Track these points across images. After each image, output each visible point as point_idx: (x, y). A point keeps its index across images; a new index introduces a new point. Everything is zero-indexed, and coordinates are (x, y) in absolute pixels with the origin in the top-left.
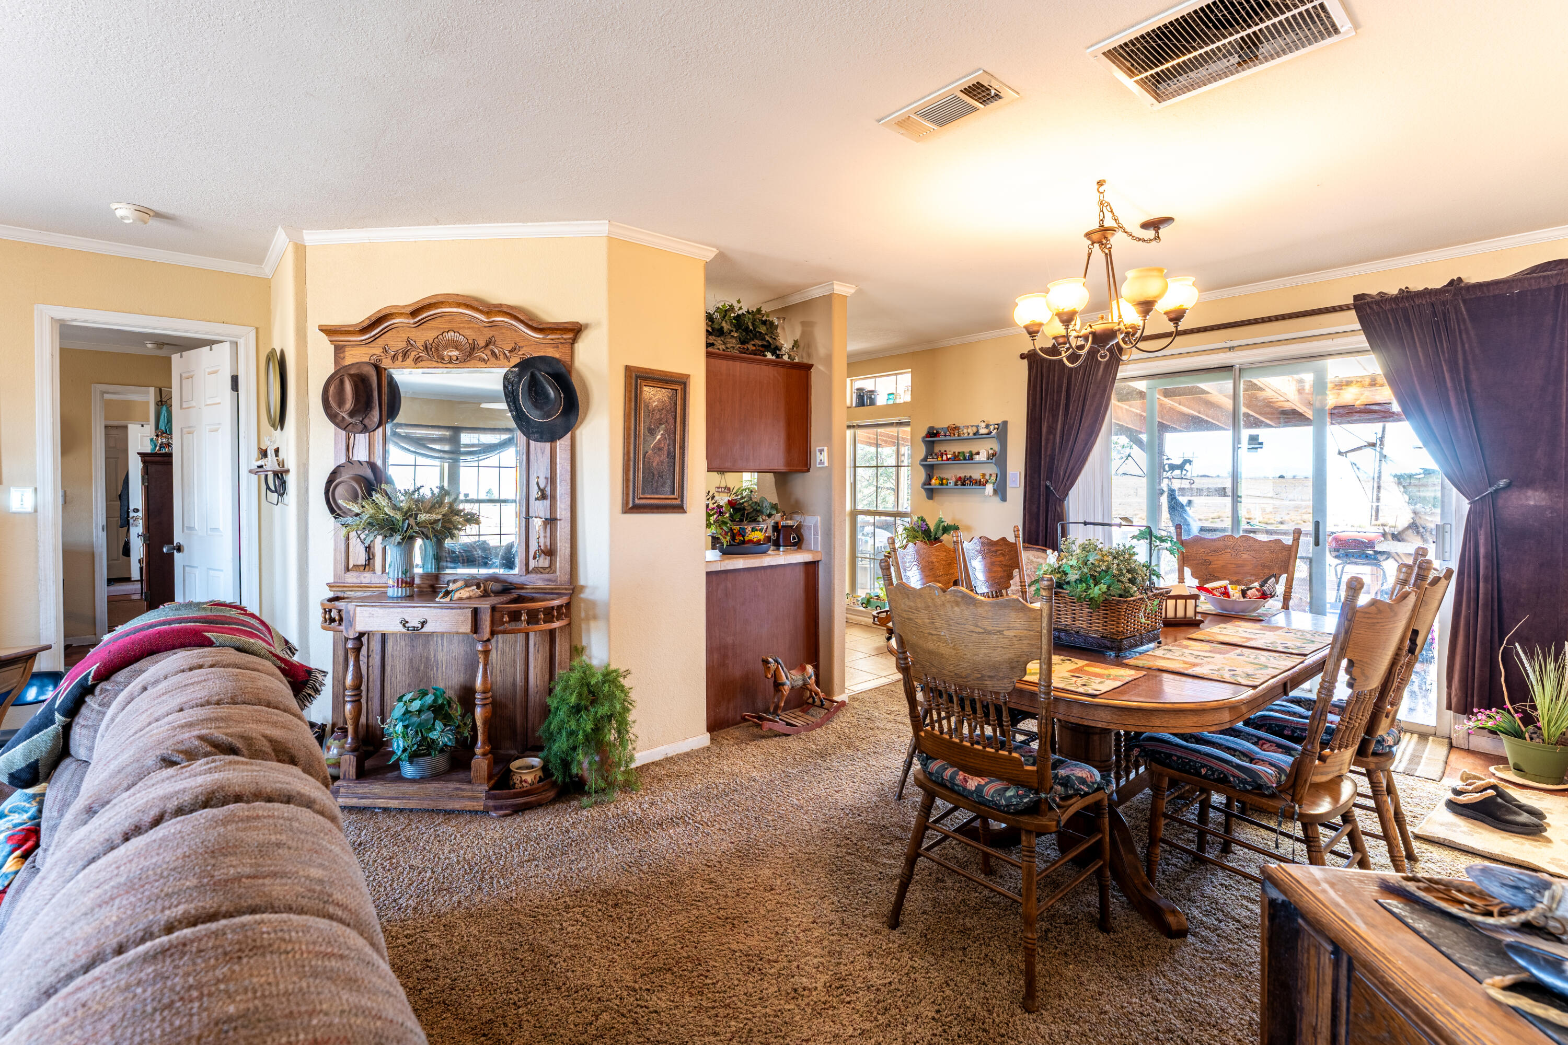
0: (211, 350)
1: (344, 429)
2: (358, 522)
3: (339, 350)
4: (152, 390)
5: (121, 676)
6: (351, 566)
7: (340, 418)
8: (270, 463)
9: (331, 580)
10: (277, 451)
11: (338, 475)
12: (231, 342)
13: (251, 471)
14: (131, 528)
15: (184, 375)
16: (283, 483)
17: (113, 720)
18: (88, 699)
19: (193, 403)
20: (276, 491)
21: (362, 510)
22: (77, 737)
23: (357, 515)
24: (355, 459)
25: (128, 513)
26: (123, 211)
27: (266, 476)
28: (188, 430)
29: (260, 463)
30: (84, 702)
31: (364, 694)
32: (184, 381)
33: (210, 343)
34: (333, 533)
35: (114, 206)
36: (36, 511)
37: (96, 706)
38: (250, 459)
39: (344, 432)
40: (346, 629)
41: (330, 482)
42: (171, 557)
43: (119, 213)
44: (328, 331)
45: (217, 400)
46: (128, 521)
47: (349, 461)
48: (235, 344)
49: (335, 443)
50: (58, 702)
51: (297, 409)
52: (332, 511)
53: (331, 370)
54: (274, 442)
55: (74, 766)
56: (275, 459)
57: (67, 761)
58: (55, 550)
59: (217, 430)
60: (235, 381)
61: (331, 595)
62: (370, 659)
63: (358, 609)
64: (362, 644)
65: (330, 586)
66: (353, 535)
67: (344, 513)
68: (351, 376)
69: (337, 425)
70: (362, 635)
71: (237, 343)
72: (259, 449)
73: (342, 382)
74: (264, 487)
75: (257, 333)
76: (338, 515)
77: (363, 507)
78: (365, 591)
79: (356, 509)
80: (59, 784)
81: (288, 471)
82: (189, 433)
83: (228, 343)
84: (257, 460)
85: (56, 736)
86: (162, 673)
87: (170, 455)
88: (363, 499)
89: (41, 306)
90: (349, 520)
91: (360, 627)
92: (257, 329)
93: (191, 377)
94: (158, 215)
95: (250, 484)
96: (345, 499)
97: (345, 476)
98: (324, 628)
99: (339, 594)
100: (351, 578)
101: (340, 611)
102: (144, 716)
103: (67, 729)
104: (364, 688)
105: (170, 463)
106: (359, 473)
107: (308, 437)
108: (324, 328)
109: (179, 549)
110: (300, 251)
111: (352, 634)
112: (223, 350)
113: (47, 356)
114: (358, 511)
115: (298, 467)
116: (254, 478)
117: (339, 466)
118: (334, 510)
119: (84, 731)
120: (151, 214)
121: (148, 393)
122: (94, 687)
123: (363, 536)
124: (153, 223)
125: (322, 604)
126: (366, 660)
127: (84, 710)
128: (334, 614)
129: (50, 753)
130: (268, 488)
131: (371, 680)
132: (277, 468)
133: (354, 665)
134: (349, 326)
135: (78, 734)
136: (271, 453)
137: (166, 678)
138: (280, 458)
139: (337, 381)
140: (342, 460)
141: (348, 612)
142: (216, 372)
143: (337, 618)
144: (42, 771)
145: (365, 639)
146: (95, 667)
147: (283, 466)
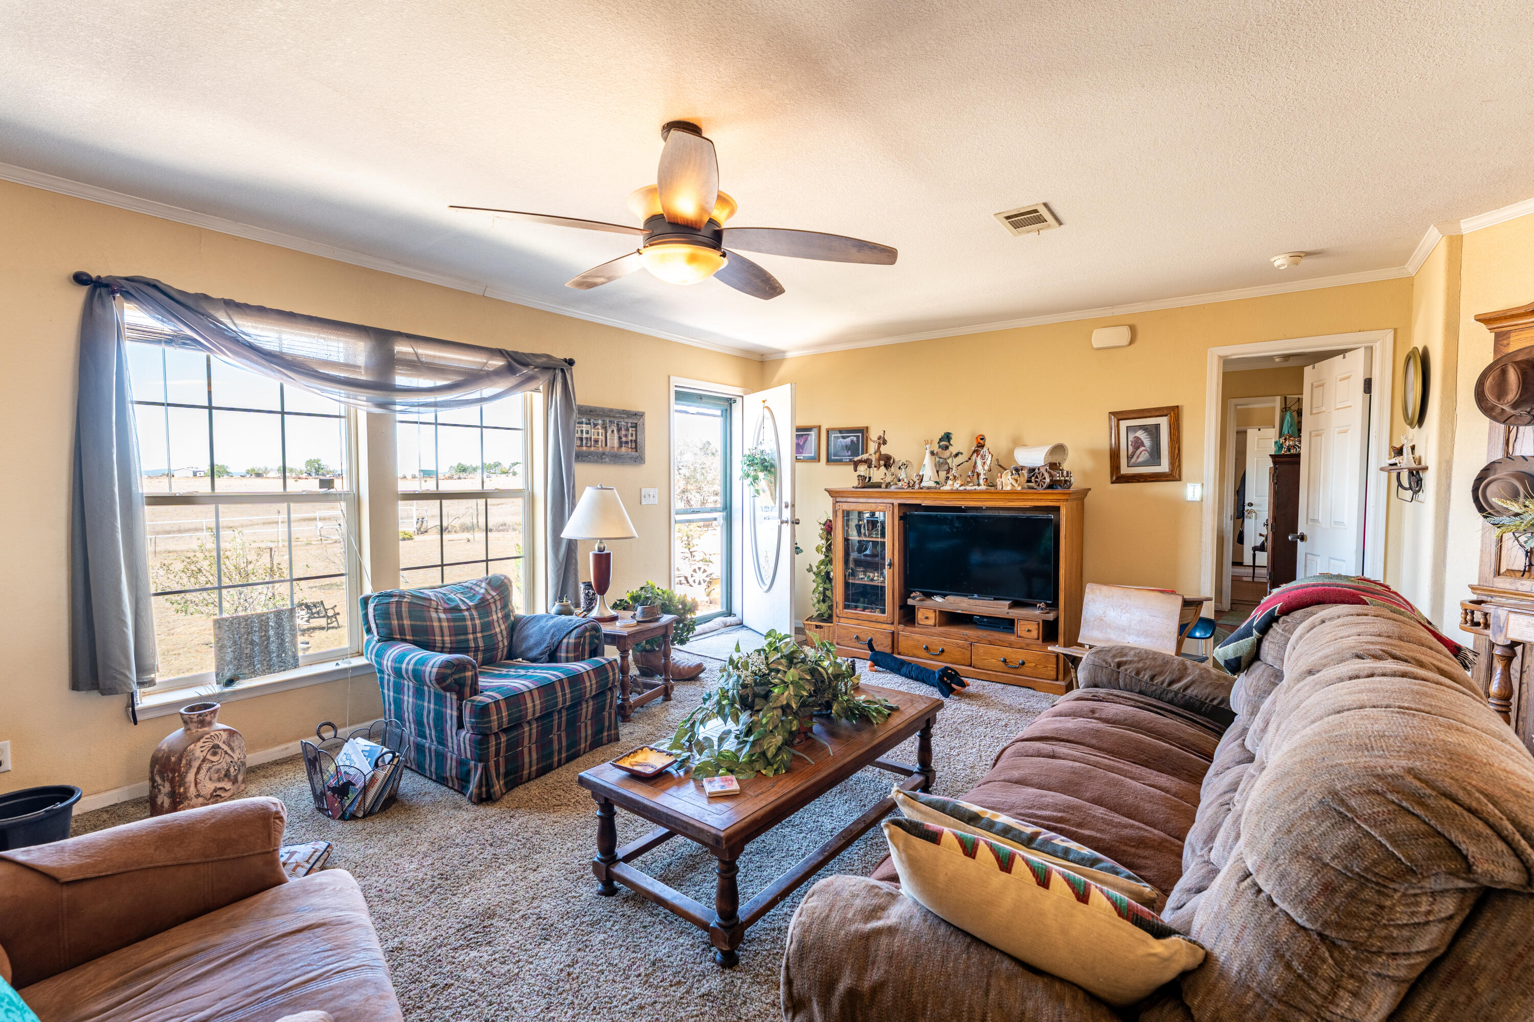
0: (1344, 357)
1: (1504, 422)
2: (1518, 523)
3: (1501, 338)
4: (1278, 399)
5: (1298, 614)
6: (1503, 570)
7: (1498, 411)
8: (1406, 461)
9: (1475, 582)
10: (1413, 448)
11: (1492, 472)
12: (1366, 348)
13: (1382, 469)
14: (1246, 521)
15: (1315, 384)
16: (1419, 482)
17: (1301, 637)
18: (1274, 625)
19: (1324, 409)
20: (1411, 488)
21: (1524, 509)
22: (1266, 648)
23: (1517, 515)
24: (1517, 453)
25: (1244, 506)
26: (1280, 261)
27: (1399, 474)
28: (1317, 433)
29: (1393, 461)
30: (1272, 626)
31: (1514, 707)
32: (1315, 390)
33: (1343, 352)
34: (1480, 533)
35: (1272, 260)
36: (1202, 500)
37: (1280, 631)
38: (1381, 456)
39: (1503, 426)
40: (1494, 634)
41: (1479, 480)
42: (1295, 544)
43: (1276, 264)
44: (1486, 320)
45: (1348, 404)
46: (1243, 514)
47: (1508, 456)
48: (1370, 350)
49: (1490, 438)
50: (1255, 623)
51: (1442, 406)
52: (1481, 509)
53: (1489, 359)
54: (1412, 440)
55: (1264, 666)
56: (1411, 456)
57: (1258, 663)
58: (1213, 529)
59: (1346, 432)
60: (1368, 385)
61: (1474, 597)
62: (1525, 675)
63: (1512, 616)
64: (1515, 654)
65: (1473, 588)
66: (1508, 536)
67: (1498, 512)
68: (1517, 363)
69: (1494, 418)
70: (1514, 644)
71: (1372, 348)
72: (1393, 448)
73: (1504, 372)
74: (1394, 483)
75: (1395, 334)
76: (1489, 513)
77: (1525, 506)
78: (1522, 600)
79: (1515, 508)
80: (1253, 675)
81: (1426, 468)
82: (1317, 435)
83: (1363, 349)
84: (1390, 459)
85: (1253, 644)
86: (1337, 614)
87: (1298, 456)
88: (1526, 497)
89: (1213, 349)
90: (1505, 519)
91: (1514, 634)
92: (1395, 330)
93: (1322, 385)
94: (1308, 254)
95: (1379, 482)
96: (1501, 497)
97: (1501, 473)
98: (1462, 628)
99: (1484, 598)
100: (1502, 583)
101: (1486, 615)
102: (1330, 636)
103: (1260, 641)
104: (1514, 700)
105: (1299, 463)
106: (1523, 470)
107: (1453, 433)
108: (1481, 317)
109: (1302, 538)
110: (1455, 244)
111: (1501, 640)
112: (1357, 359)
113: (1215, 385)
114: (1520, 511)
115: (1440, 464)
116: (1385, 475)
117: (1494, 463)
118: (1483, 507)
119: (1271, 646)
120: (1302, 255)
121: (1275, 401)
122: (1278, 618)
123: (1523, 539)
124: (1304, 262)
125: (1462, 604)
126: (1518, 675)
127: (1271, 632)
128: (1478, 617)
129: (1249, 654)
130: (1400, 484)
131: (1524, 697)
132: (1414, 465)
133: (1502, 674)
134: (1518, 308)
135: (1266, 646)
136: (1407, 451)
137: (1339, 617)
138: (1417, 454)
139: (1497, 372)
140: (1499, 455)
141: (1498, 617)
142: (1348, 378)
143: (1482, 621)
144: (1243, 664)
145: (1519, 649)
146: (1279, 605)
147: (1420, 463)
